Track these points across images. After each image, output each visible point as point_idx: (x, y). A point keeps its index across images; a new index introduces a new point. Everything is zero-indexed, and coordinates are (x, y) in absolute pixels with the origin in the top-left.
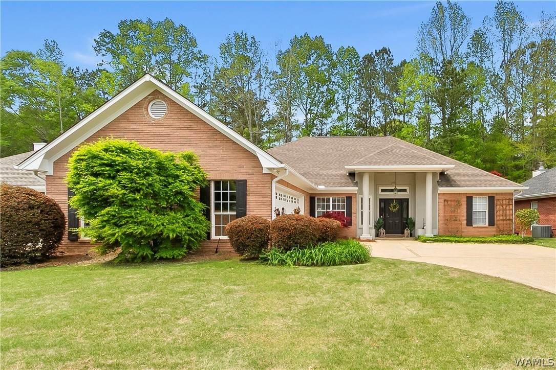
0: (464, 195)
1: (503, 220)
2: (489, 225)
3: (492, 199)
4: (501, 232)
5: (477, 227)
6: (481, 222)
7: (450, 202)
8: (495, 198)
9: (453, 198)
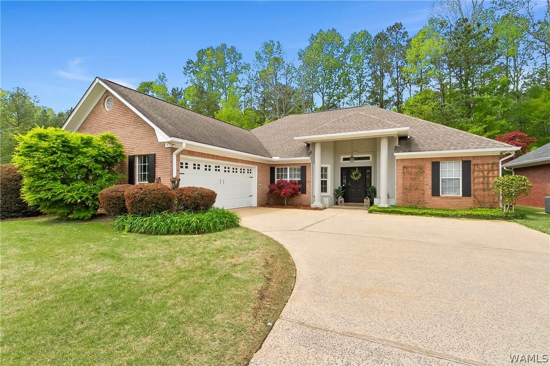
0: (428, 161)
1: (484, 190)
2: (463, 195)
3: (467, 164)
4: (481, 204)
5: (447, 198)
6: (453, 191)
7: (411, 169)
8: (472, 163)
9: (413, 164)
